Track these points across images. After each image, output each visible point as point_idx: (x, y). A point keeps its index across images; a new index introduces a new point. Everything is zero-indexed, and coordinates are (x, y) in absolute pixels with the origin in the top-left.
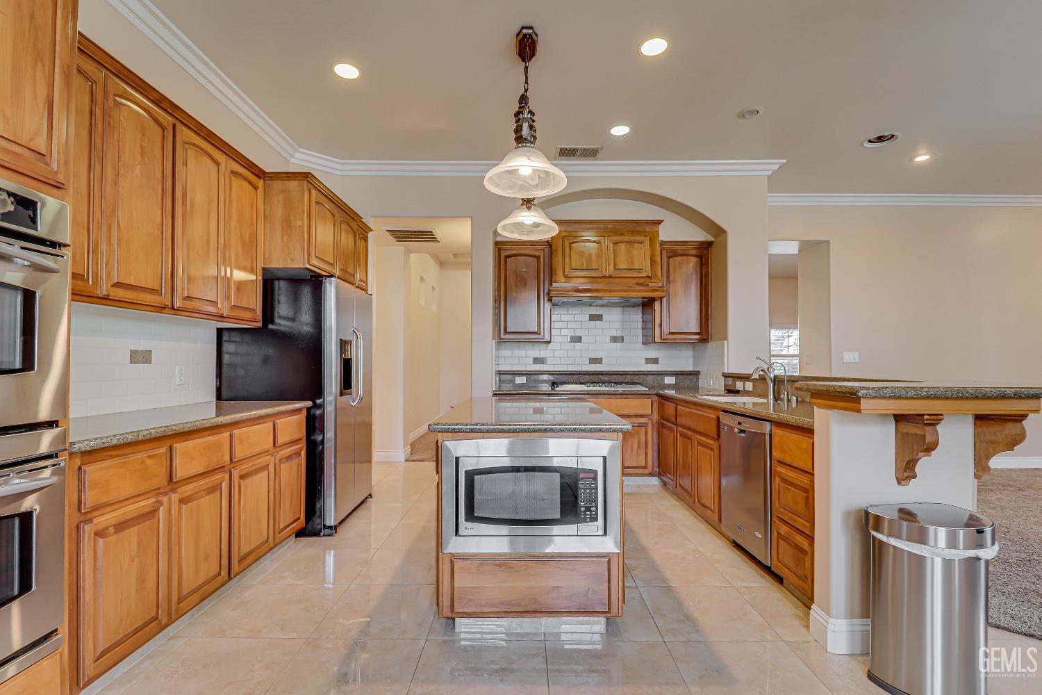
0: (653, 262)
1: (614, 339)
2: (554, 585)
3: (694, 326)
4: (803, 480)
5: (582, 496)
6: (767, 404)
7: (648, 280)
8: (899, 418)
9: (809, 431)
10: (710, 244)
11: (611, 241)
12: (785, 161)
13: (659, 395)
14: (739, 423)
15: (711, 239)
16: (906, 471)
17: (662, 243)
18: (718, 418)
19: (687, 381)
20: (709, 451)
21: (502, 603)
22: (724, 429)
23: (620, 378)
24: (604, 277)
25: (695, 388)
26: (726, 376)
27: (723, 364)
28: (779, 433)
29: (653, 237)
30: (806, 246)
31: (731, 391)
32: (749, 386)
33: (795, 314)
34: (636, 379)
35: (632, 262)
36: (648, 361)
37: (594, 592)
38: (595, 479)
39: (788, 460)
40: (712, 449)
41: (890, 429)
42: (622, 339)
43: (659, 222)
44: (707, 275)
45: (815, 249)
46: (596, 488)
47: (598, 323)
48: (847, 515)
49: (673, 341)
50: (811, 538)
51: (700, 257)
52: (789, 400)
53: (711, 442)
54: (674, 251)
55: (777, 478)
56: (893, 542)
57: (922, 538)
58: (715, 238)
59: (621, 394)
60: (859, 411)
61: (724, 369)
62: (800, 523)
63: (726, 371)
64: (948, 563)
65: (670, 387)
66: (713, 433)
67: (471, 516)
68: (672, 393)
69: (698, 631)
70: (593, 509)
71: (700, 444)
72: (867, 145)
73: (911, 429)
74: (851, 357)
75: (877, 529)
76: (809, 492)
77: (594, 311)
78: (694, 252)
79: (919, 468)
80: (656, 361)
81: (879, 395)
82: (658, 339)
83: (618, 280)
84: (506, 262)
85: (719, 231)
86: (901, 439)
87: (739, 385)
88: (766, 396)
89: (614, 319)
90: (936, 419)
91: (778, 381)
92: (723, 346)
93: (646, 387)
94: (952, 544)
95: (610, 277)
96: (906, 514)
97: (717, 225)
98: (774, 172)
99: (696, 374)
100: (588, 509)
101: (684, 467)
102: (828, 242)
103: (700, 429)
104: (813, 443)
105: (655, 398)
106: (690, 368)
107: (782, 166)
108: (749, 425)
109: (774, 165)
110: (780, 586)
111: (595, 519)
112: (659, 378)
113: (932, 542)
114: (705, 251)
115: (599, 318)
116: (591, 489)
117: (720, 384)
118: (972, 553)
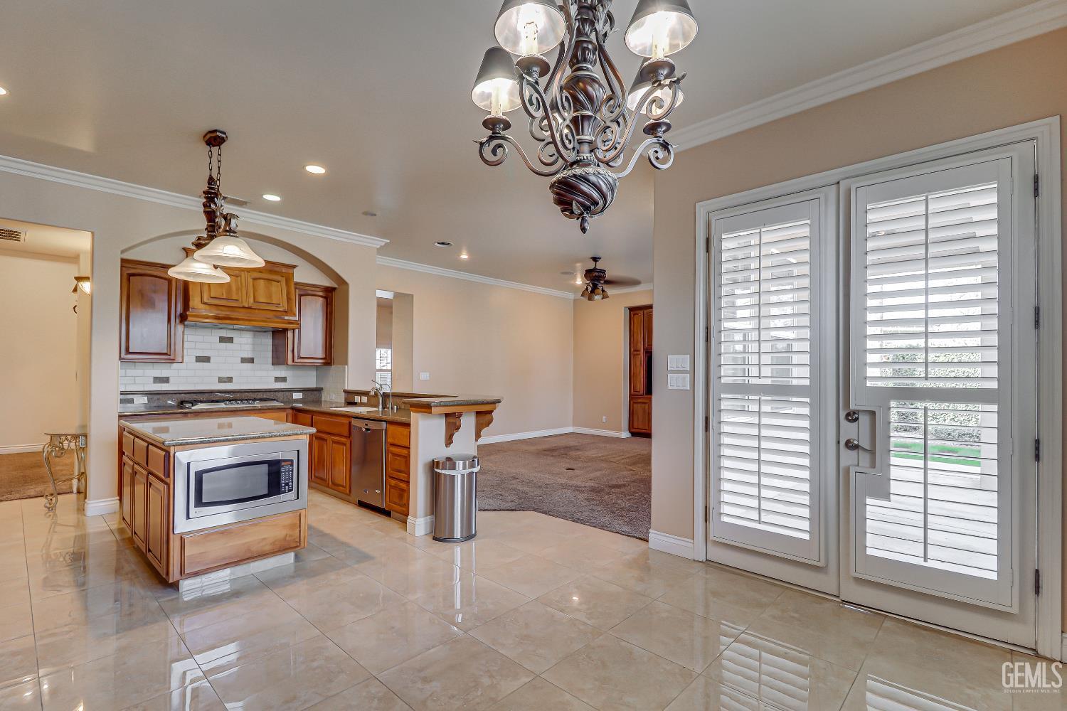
0: (289, 299)
1: (244, 360)
2: (263, 537)
3: (320, 353)
4: (404, 452)
5: (283, 476)
6: (378, 412)
7: (285, 313)
8: (447, 415)
9: (408, 425)
10: (334, 289)
11: (250, 276)
12: (389, 241)
13: (293, 408)
14: (366, 425)
15: (336, 286)
16: (449, 441)
17: (296, 284)
18: (350, 423)
19: (311, 396)
20: (342, 447)
21: (225, 558)
22: (354, 431)
23: (253, 396)
24: (244, 307)
25: (319, 402)
26: (345, 391)
27: (344, 383)
28: (391, 428)
29: (289, 278)
30: (397, 295)
31: (351, 403)
32: (365, 399)
33: (390, 338)
34: (271, 396)
35: (270, 297)
36: (277, 379)
37: (291, 536)
38: (292, 465)
39: (396, 442)
40: (345, 444)
41: (443, 421)
42: (251, 360)
43: (294, 267)
44: (331, 313)
45: (405, 299)
46: (292, 471)
47: (229, 345)
48: (425, 465)
49: (301, 365)
50: (408, 482)
51: (325, 298)
52: (392, 408)
53: (343, 440)
54: (305, 291)
55: (390, 454)
56: (443, 472)
57: (453, 467)
58: (339, 286)
59: (260, 410)
60: (431, 413)
61: (344, 386)
62: (402, 476)
63: (346, 388)
64: (463, 476)
65: (297, 401)
66: (346, 433)
67: (200, 502)
68: (300, 405)
69: (350, 547)
70: (290, 484)
71: (334, 442)
72: (436, 244)
73: (451, 420)
74: (424, 376)
75: (438, 468)
76: (407, 458)
77: (225, 334)
78: (321, 294)
79: (454, 438)
80: (284, 379)
81: (439, 405)
82: (290, 362)
83: (257, 311)
84: (129, 280)
85: (342, 282)
86: (448, 424)
87: (357, 399)
88: (377, 406)
89: (244, 342)
90: (460, 415)
91: (385, 396)
92: (344, 370)
93: (282, 402)
94: (464, 468)
95: (250, 308)
96: (449, 459)
97: (340, 277)
98: (381, 246)
99: (319, 390)
100: (287, 484)
101: (319, 462)
102: (412, 296)
103: (335, 431)
104: (410, 432)
105: (290, 411)
106: (313, 385)
107: (386, 244)
108: (372, 425)
109: (382, 242)
110: (389, 518)
111: (292, 490)
112: (287, 393)
113: (457, 468)
114: (330, 294)
115: (230, 340)
116: (289, 471)
117: (342, 398)
118: (470, 470)
